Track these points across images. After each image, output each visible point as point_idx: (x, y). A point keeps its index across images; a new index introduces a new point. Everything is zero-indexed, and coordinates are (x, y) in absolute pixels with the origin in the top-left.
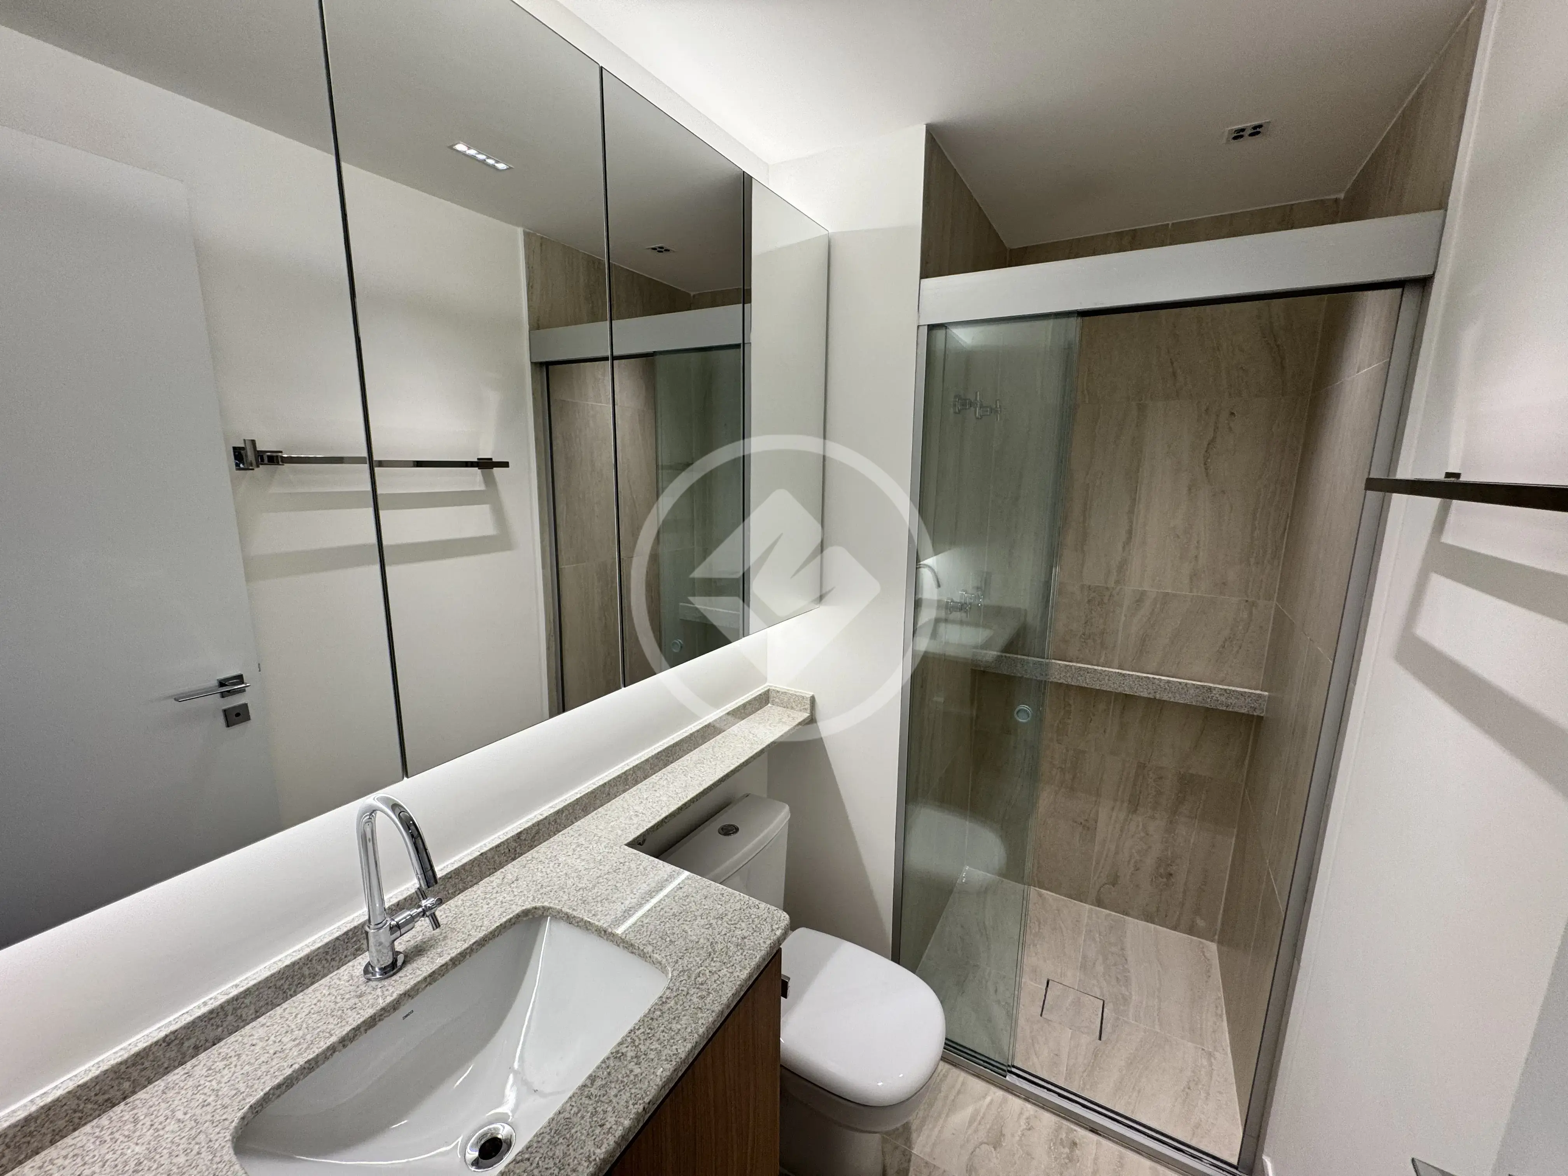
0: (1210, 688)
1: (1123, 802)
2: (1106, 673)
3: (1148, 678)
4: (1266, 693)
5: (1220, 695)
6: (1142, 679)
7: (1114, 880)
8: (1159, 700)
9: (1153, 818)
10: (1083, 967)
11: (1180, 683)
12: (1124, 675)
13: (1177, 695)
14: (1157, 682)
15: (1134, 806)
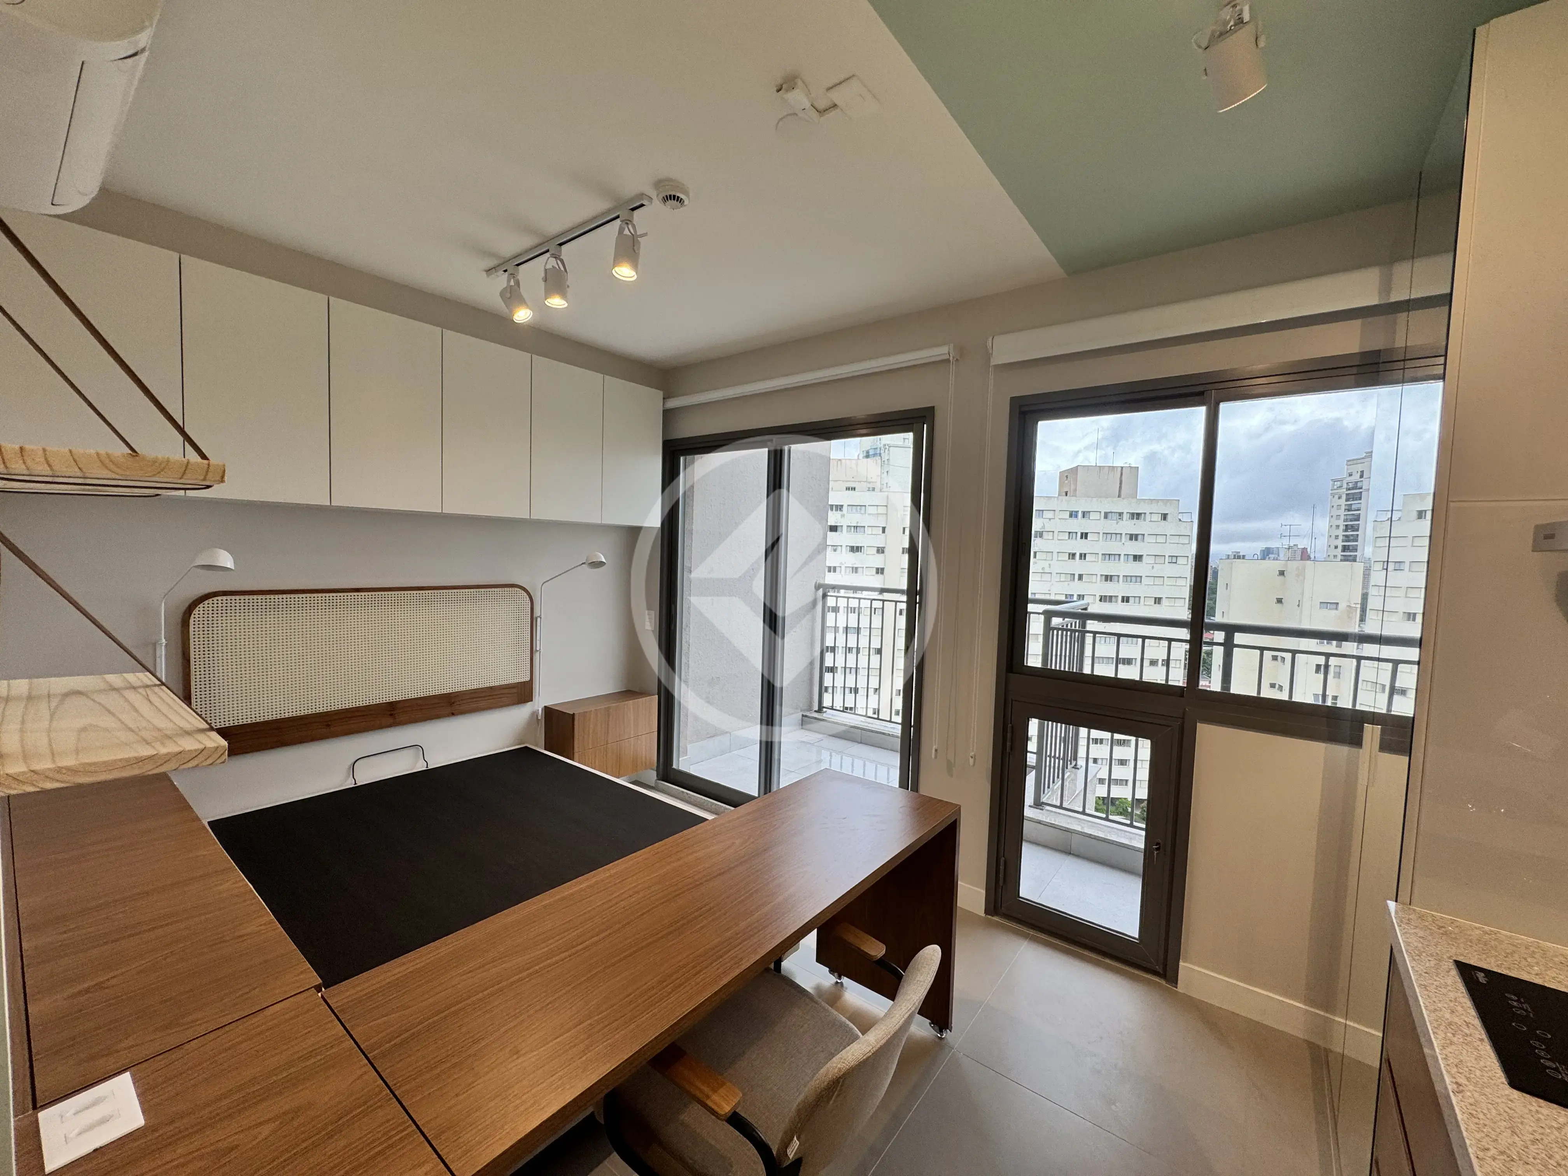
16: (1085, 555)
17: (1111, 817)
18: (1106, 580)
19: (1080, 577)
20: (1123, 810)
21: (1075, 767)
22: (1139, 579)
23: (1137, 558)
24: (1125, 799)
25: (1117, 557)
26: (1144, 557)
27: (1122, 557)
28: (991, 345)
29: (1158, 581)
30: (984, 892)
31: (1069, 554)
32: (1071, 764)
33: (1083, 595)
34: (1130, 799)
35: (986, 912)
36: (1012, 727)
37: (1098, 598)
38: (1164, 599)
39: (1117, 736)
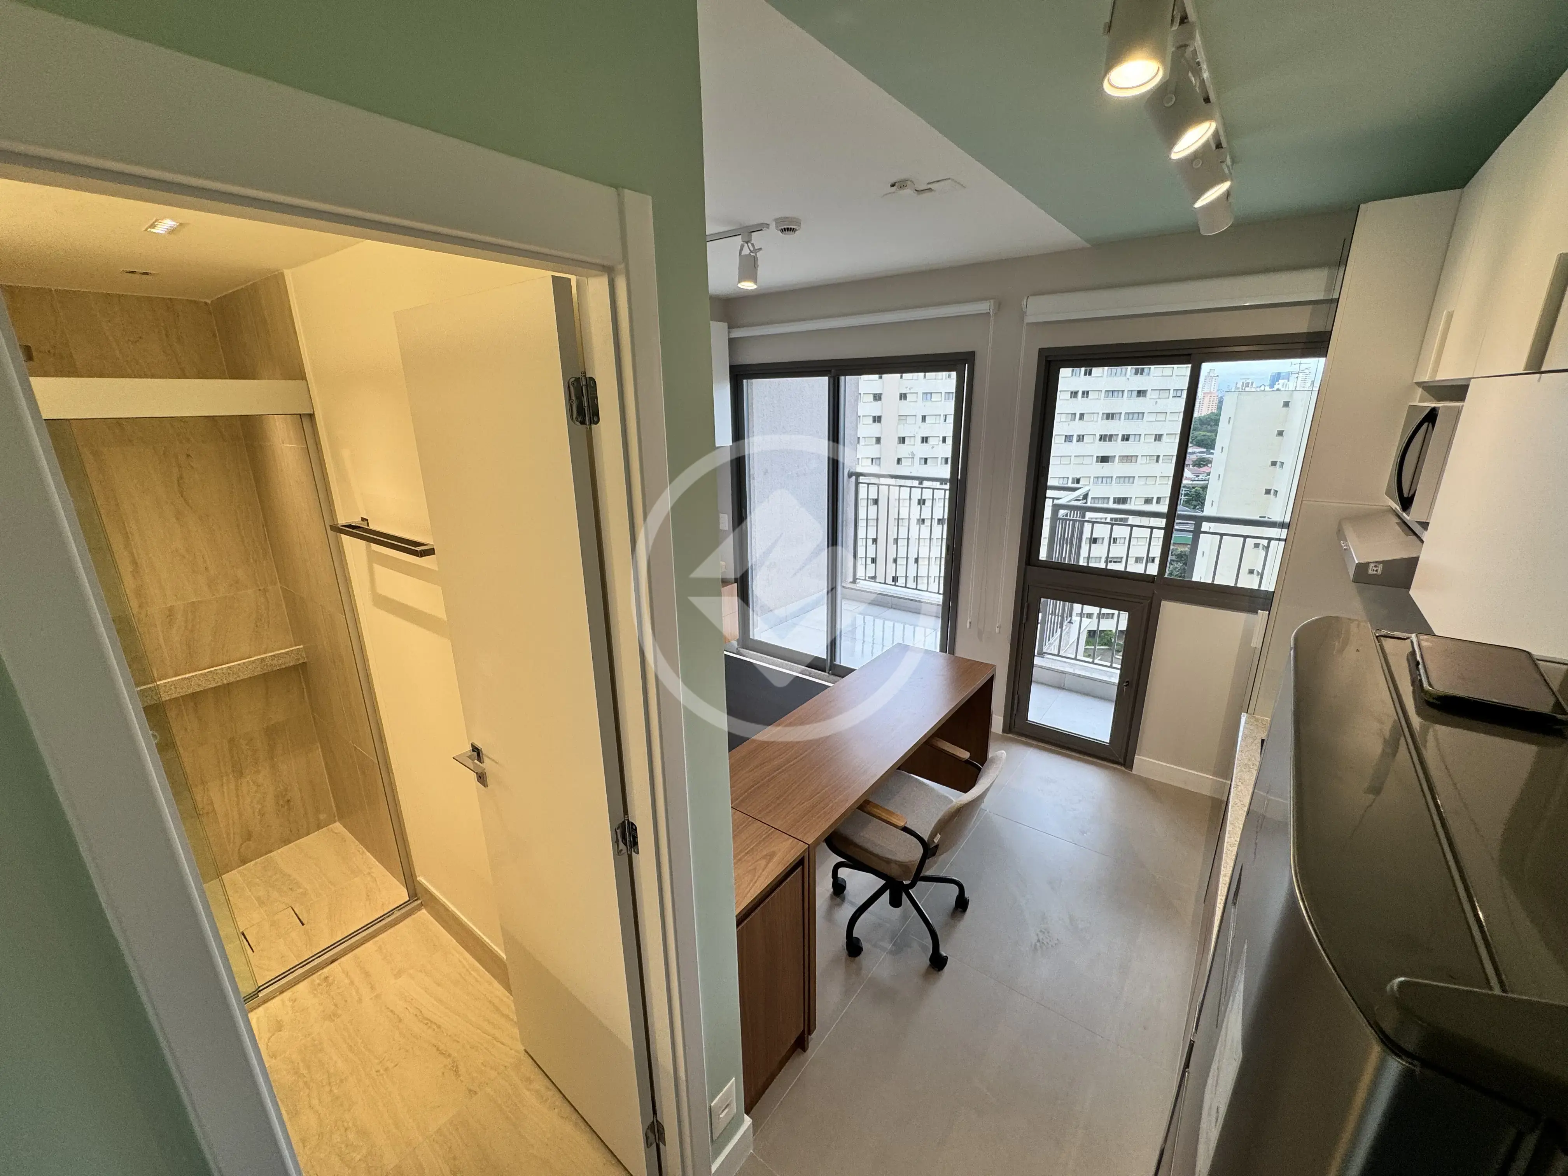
0: (263, 659)
1: (228, 775)
2: (170, 684)
3: (211, 672)
4: (302, 646)
5: (272, 660)
6: (205, 675)
7: (249, 836)
8: (228, 684)
9: (258, 772)
10: (261, 902)
11: (239, 665)
12: (187, 678)
13: (240, 674)
14: (218, 671)
15: (239, 773)
16: (1088, 392)
17: (1096, 661)
18: (1107, 418)
19: (1082, 416)
20: (1108, 641)
21: (1070, 622)
22: (1140, 416)
23: (1141, 393)
24: (1110, 631)
25: (1120, 394)
26: (1148, 393)
27: (1126, 393)
28: (1025, 304)
29: (1161, 417)
30: (1002, 718)
31: (1072, 392)
32: (1067, 620)
33: (1083, 436)
34: (1114, 631)
35: (1004, 731)
36: (1028, 605)
37: (1098, 437)
38: (1165, 435)
39: (1105, 611)
